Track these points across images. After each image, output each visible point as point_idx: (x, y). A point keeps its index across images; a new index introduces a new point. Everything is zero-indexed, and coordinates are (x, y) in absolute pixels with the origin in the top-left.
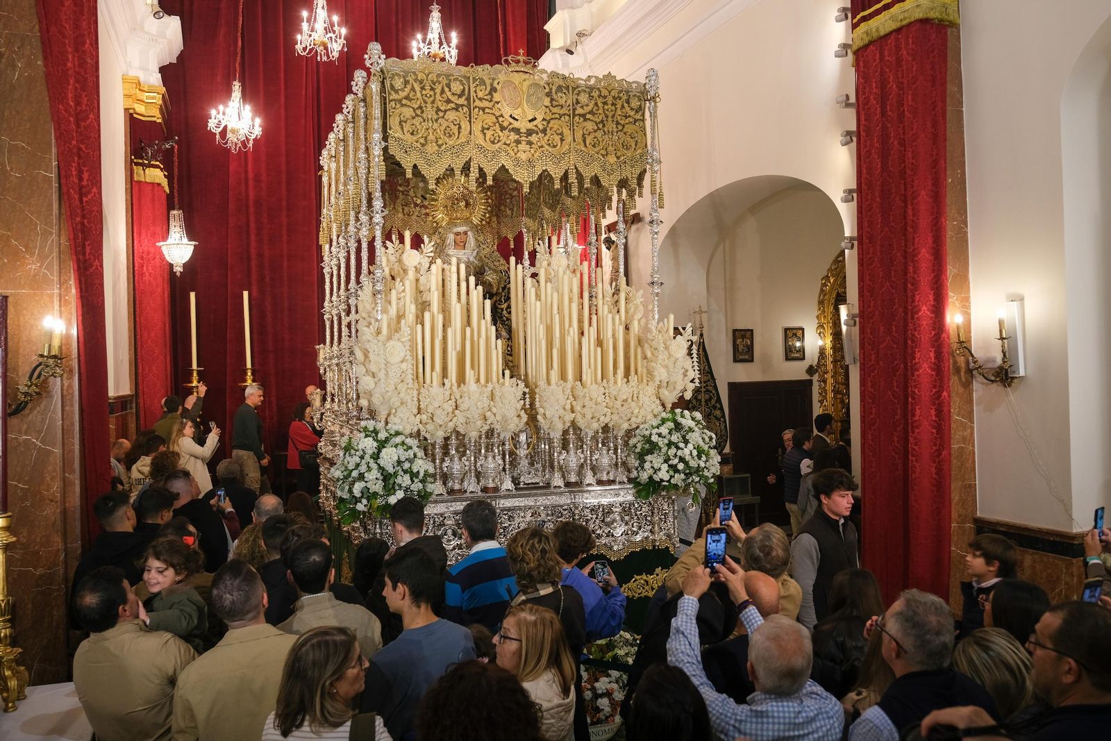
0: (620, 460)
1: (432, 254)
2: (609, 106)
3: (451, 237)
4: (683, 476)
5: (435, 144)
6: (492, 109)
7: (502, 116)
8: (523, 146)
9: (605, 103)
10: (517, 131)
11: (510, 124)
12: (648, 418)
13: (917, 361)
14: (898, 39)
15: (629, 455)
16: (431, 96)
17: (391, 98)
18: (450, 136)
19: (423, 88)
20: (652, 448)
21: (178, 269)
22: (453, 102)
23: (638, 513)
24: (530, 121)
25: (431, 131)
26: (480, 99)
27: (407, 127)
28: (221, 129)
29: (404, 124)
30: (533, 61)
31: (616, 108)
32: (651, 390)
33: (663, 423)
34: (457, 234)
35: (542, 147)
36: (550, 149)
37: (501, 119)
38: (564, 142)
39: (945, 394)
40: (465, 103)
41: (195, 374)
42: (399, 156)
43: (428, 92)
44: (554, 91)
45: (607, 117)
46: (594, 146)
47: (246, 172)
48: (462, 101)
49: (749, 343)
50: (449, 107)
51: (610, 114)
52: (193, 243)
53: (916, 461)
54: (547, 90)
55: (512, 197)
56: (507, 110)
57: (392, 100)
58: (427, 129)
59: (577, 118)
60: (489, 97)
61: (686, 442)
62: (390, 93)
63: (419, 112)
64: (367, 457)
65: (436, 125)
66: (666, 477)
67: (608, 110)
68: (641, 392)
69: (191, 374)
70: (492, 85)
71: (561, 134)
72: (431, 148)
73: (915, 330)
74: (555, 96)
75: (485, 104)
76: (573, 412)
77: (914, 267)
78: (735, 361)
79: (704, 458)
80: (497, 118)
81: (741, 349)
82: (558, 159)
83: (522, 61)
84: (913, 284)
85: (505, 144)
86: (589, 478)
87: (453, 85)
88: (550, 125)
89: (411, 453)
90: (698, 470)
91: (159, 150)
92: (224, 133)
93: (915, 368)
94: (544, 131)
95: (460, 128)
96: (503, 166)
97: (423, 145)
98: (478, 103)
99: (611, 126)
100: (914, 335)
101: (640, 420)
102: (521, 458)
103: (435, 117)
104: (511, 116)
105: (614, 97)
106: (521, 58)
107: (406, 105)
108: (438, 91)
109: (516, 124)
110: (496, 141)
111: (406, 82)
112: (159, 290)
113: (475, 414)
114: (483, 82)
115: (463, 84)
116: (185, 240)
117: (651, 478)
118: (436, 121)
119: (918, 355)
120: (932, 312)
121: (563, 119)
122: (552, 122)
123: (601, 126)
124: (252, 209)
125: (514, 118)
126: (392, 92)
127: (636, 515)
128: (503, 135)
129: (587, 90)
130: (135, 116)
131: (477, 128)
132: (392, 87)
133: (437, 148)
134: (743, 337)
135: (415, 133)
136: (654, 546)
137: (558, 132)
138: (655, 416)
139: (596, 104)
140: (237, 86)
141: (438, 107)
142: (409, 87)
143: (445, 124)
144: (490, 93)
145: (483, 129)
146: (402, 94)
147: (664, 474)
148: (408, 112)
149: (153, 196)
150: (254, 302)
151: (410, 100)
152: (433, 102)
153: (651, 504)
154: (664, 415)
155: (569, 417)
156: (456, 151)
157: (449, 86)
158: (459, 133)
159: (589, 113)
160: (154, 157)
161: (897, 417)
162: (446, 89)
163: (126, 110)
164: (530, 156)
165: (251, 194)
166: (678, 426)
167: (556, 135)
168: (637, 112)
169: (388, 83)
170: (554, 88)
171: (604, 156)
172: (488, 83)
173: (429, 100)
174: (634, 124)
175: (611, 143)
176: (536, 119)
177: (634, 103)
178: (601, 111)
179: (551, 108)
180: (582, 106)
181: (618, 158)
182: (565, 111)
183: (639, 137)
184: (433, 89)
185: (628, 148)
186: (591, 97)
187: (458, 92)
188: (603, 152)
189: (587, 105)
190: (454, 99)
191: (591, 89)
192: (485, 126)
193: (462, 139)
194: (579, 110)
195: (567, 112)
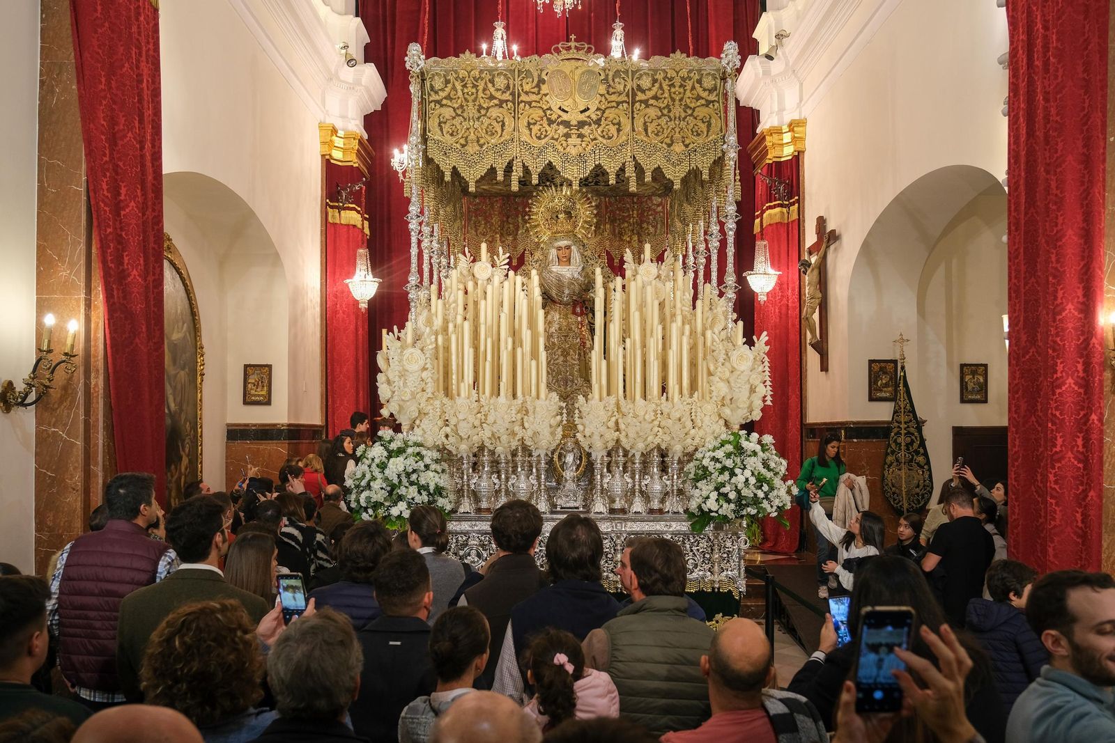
0: (675, 488)
1: (507, 267)
2: (677, 88)
3: (553, 252)
4: (732, 506)
5: (475, 144)
6: (539, 102)
7: (550, 109)
8: (574, 140)
9: (672, 85)
10: (566, 124)
11: (560, 116)
12: (707, 440)
13: (1059, 375)
15: (684, 482)
16: (472, 94)
17: (431, 99)
18: (492, 134)
19: (465, 86)
20: (704, 474)
21: (364, 306)
22: (496, 98)
23: (694, 548)
24: (582, 112)
25: (472, 130)
26: (527, 93)
27: (446, 128)
28: (402, 169)
29: (443, 125)
30: (586, 46)
31: (685, 90)
32: (710, 408)
33: (722, 445)
34: (559, 249)
35: (595, 139)
36: (605, 141)
37: (548, 112)
38: (621, 133)
39: (1094, 417)
40: (510, 98)
42: (437, 157)
43: (470, 89)
44: (610, 77)
45: (673, 100)
46: (657, 135)
48: (507, 96)
49: (982, 380)
50: (492, 104)
51: (678, 98)
52: (378, 280)
53: (1057, 504)
54: (603, 77)
55: (657, 213)
56: (555, 103)
57: (432, 101)
58: (468, 129)
59: (637, 105)
60: (536, 90)
61: (744, 468)
62: (429, 94)
63: (459, 112)
64: (374, 466)
65: (477, 124)
66: (714, 506)
67: (674, 93)
68: (699, 410)
70: (539, 76)
71: (619, 124)
72: (472, 148)
73: (1057, 334)
74: (611, 83)
75: (533, 97)
76: (618, 430)
77: (1057, 255)
78: (963, 401)
79: (766, 488)
80: (544, 111)
81: (970, 387)
82: (612, 152)
83: (573, 47)
84: (1055, 277)
85: (553, 138)
86: (638, 506)
87: (496, 79)
88: (605, 115)
89: (421, 464)
90: (756, 501)
92: (404, 172)
93: (1055, 385)
94: (598, 122)
95: (503, 125)
96: (550, 163)
97: (463, 146)
98: (523, 97)
99: (677, 111)
100: (1055, 342)
101: (697, 440)
102: (566, 480)
103: (477, 115)
104: (560, 108)
105: (683, 79)
106: (573, 44)
107: (446, 105)
108: (481, 88)
109: (565, 117)
110: (543, 136)
111: (447, 82)
113: (501, 428)
114: (529, 75)
115: (508, 79)
116: (370, 277)
117: (700, 507)
118: (479, 118)
119: (1060, 367)
120: (1081, 311)
121: (620, 107)
122: (607, 111)
123: (665, 112)
125: (564, 111)
126: (432, 93)
128: (551, 130)
129: (650, 72)
131: (523, 122)
132: (432, 88)
133: (478, 148)
134: (974, 373)
135: (455, 134)
136: (713, 588)
137: (615, 121)
138: (716, 438)
139: (661, 87)
141: (480, 105)
142: (450, 86)
143: (486, 121)
144: (538, 86)
145: (529, 124)
146: (442, 94)
147: (711, 504)
148: (447, 113)
149: (348, 238)
151: (451, 99)
152: (474, 101)
153: (710, 540)
154: (724, 437)
155: (611, 436)
156: (498, 150)
157: (492, 81)
158: (503, 130)
159: (653, 98)
160: (347, 200)
161: (1041, 450)
162: (490, 86)
163: (323, 156)
164: (581, 149)
166: (740, 450)
167: (611, 126)
168: (711, 91)
169: (428, 84)
170: (611, 74)
171: (669, 145)
172: (535, 74)
173: (471, 98)
174: (707, 106)
175: (677, 130)
176: (588, 109)
177: (708, 82)
178: (666, 95)
179: (607, 96)
180: (643, 91)
181: (687, 146)
182: (623, 98)
183: (713, 121)
184: (475, 86)
185: (698, 135)
186: (655, 81)
187: (502, 87)
188: (668, 141)
189: (650, 89)
190: (498, 95)
191: (656, 71)
192: (531, 121)
193: (506, 137)
194: (640, 96)
195: (626, 99)
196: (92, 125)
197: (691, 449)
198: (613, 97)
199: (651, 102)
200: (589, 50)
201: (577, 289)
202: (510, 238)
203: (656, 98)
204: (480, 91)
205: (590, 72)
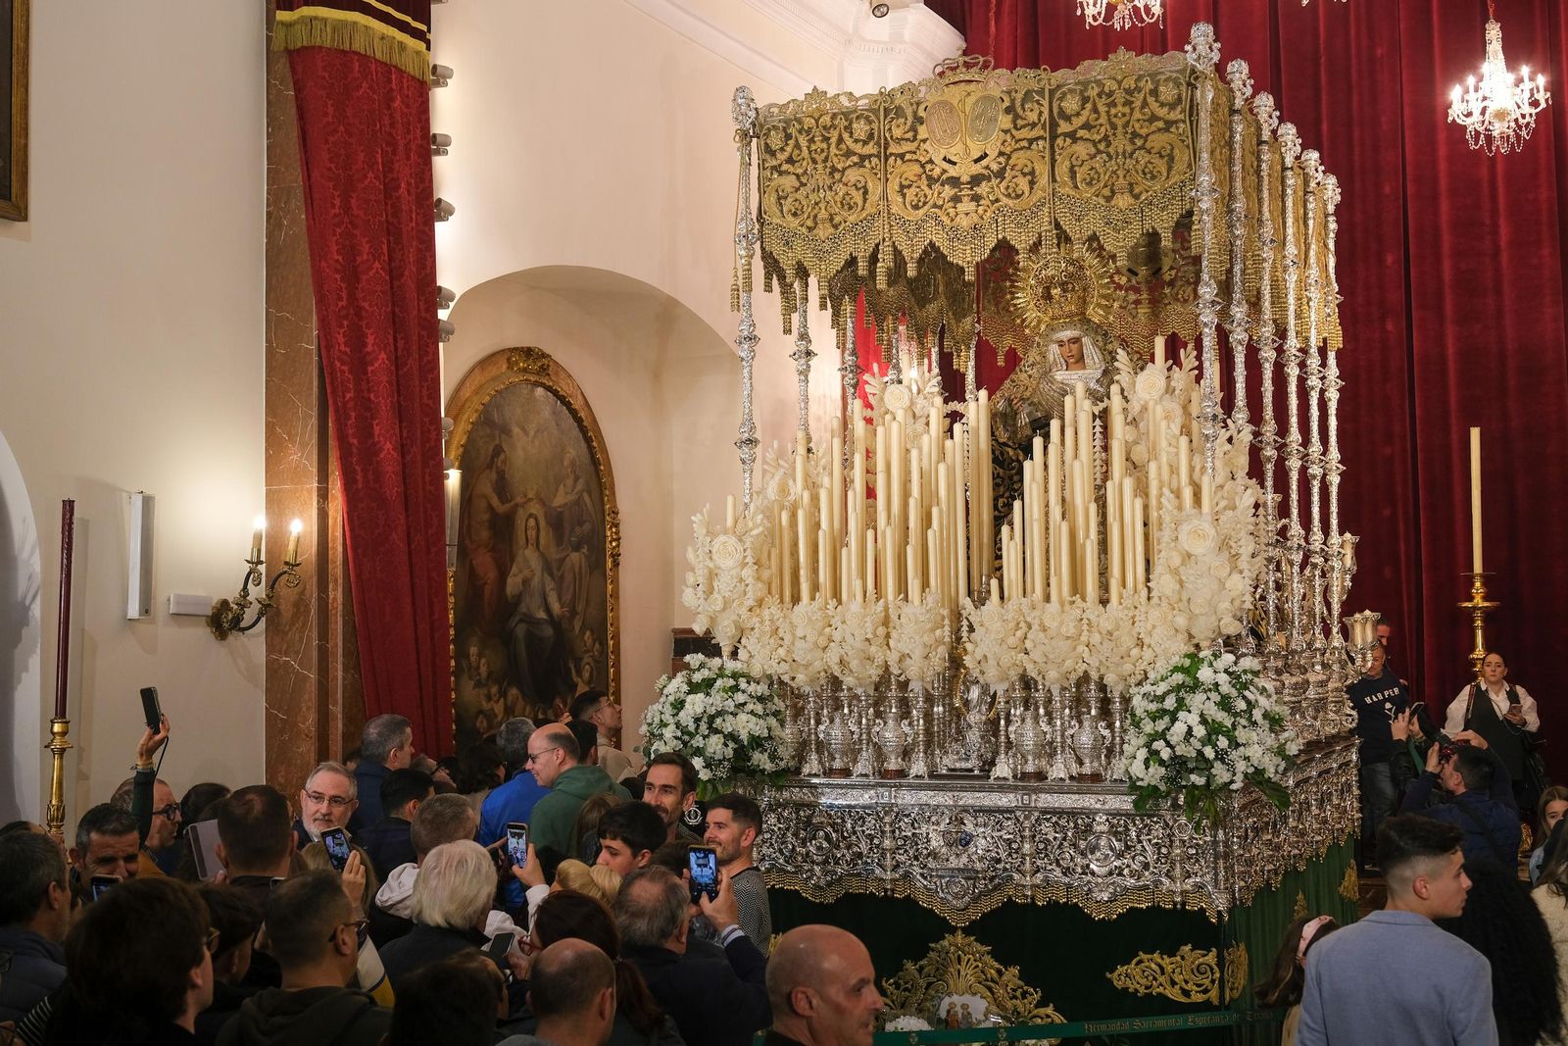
2: (1120, 108)
3: (1054, 350)
5: (828, 225)
6: (915, 153)
7: (931, 161)
8: (966, 206)
9: (1114, 104)
10: (954, 182)
11: (944, 171)
16: (822, 151)
17: (766, 164)
18: (850, 208)
19: (812, 141)
22: (855, 154)
24: (976, 161)
25: (822, 205)
26: (899, 141)
27: (787, 205)
29: (782, 202)
30: (981, 59)
31: (1132, 110)
33: (1170, 675)
34: (1061, 344)
35: (997, 200)
36: (1011, 203)
37: (928, 167)
38: (1035, 187)
40: (875, 151)
42: (777, 250)
43: (820, 145)
44: (1018, 103)
45: (1114, 127)
46: (1090, 184)
48: (870, 149)
50: (849, 163)
51: (1121, 122)
54: (1007, 103)
56: (937, 151)
58: (817, 204)
59: (1059, 141)
60: (910, 135)
63: (804, 180)
65: (829, 195)
66: (1141, 771)
67: (1116, 116)
70: (915, 113)
71: (1032, 173)
72: (824, 231)
74: (1020, 111)
75: (907, 146)
79: (1222, 743)
80: (923, 166)
82: (1024, 218)
83: (959, 64)
85: (935, 206)
87: (855, 126)
88: (1011, 162)
94: (1001, 174)
95: (866, 193)
96: (932, 244)
97: (810, 229)
98: (893, 149)
99: (1120, 143)
103: (829, 182)
104: (945, 159)
105: (1129, 92)
106: (961, 60)
107: (786, 172)
108: (834, 140)
109: (952, 172)
110: (921, 204)
111: (788, 137)
114: (900, 113)
115: (869, 122)
118: (831, 186)
121: (1034, 146)
122: (1014, 156)
123: (1102, 147)
125: (950, 162)
126: (766, 156)
127: (1140, 842)
128: (932, 194)
129: (1078, 88)
131: (894, 186)
132: (766, 148)
133: (832, 230)
135: (799, 212)
137: (1026, 170)
138: (1169, 661)
139: (1095, 109)
141: (833, 167)
142: (791, 142)
143: (841, 190)
144: (913, 128)
145: (902, 187)
146: (780, 156)
148: (788, 182)
151: (793, 162)
152: (826, 160)
153: (1167, 825)
154: (1179, 660)
155: (1014, 660)
156: (860, 230)
157: (849, 129)
158: (865, 200)
159: (1082, 128)
162: (846, 136)
164: (976, 219)
167: (1021, 177)
168: (1172, 107)
169: (760, 143)
170: (1019, 97)
171: (1108, 199)
172: (909, 112)
173: (820, 158)
174: (1167, 130)
175: (1121, 173)
176: (986, 155)
177: (1168, 93)
178: (1103, 120)
179: (1014, 132)
180: (1068, 118)
181: (1137, 197)
182: (1037, 132)
183: (1176, 153)
184: (826, 139)
185: (1153, 177)
186: (1085, 100)
187: (863, 137)
188: (1106, 192)
189: (1078, 114)
190: (858, 148)
191: (1085, 84)
192: (905, 183)
193: (870, 209)
194: (1064, 127)
195: (1042, 133)
196: (323, 264)
198: (1025, 133)
200: (985, 66)
203: (1087, 126)
204: (833, 145)
205: (987, 99)
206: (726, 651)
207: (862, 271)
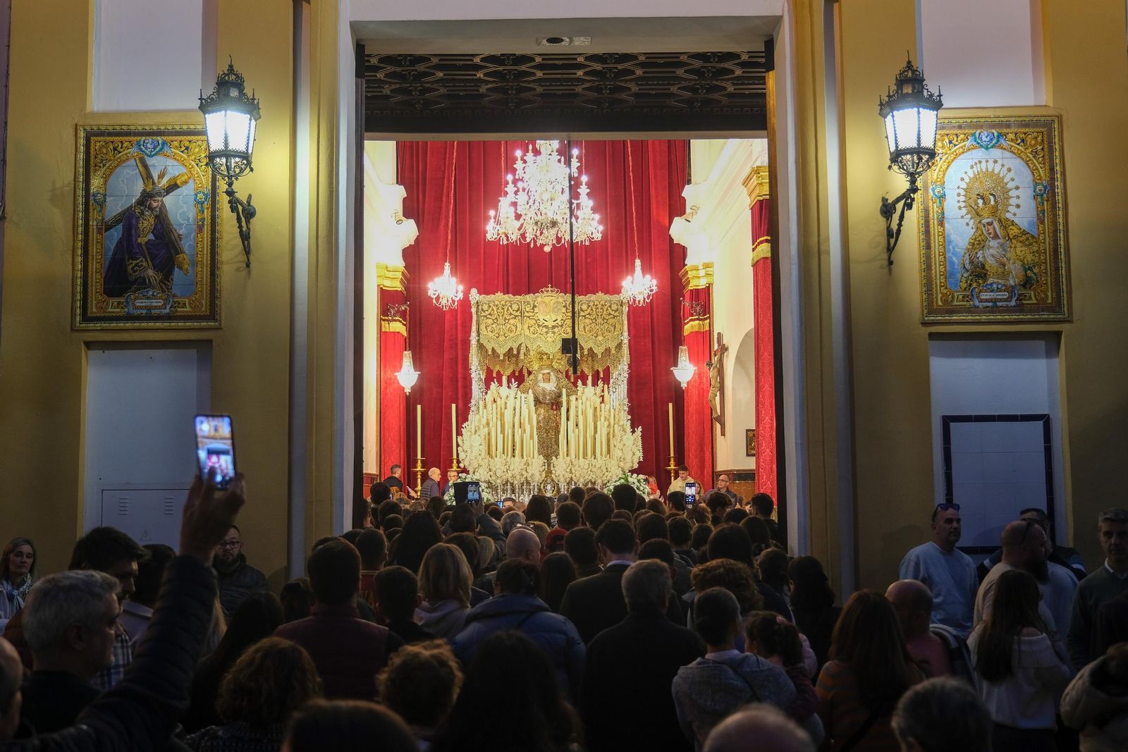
2: (600, 310)
3: (540, 376)
6: (533, 317)
8: (550, 334)
9: (597, 308)
10: (546, 327)
11: (543, 323)
14: (764, 263)
16: (502, 312)
18: (511, 332)
19: (498, 309)
21: (408, 390)
22: (513, 315)
24: (554, 321)
26: (528, 312)
27: (489, 329)
28: (436, 296)
30: (556, 290)
31: (603, 311)
32: (614, 462)
34: (544, 374)
35: (560, 334)
36: (565, 335)
37: (538, 321)
40: (520, 314)
41: (419, 462)
42: (485, 343)
43: (501, 310)
44: (567, 304)
45: (598, 315)
46: (590, 332)
47: (457, 320)
48: (518, 313)
50: (511, 317)
51: (600, 314)
52: (418, 373)
54: (564, 304)
56: (541, 318)
57: (482, 316)
58: (500, 329)
59: (580, 317)
60: (532, 311)
63: (495, 321)
65: (504, 327)
67: (598, 312)
68: (610, 463)
69: (417, 462)
70: (534, 304)
72: (502, 338)
74: (568, 307)
75: (531, 314)
76: (571, 472)
80: (536, 321)
85: (540, 334)
87: (513, 306)
88: (565, 323)
91: (398, 311)
92: (438, 298)
94: (562, 326)
95: (516, 327)
96: (539, 346)
97: (497, 337)
98: (526, 314)
99: (600, 320)
101: (608, 477)
103: (504, 322)
104: (544, 319)
105: (602, 305)
106: (549, 289)
107: (489, 318)
108: (506, 310)
109: (546, 323)
110: (535, 333)
111: (490, 307)
112: (397, 404)
113: (517, 472)
114: (529, 303)
115: (518, 305)
116: (413, 370)
118: (505, 324)
122: (566, 320)
123: (594, 321)
124: (459, 346)
126: (482, 312)
128: (539, 330)
129: (587, 302)
130: (384, 288)
131: (526, 326)
132: (482, 309)
133: (504, 338)
135: (493, 332)
139: (592, 309)
140: (447, 266)
141: (505, 318)
142: (491, 309)
143: (509, 326)
144: (533, 309)
145: (529, 327)
146: (487, 313)
148: (490, 321)
149: (395, 341)
150: (460, 412)
151: (491, 315)
152: (503, 315)
154: (620, 476)
155: (568, 475)
156: (514, 339)
157: (511, 306)
158: (516, 330)
160: (395, 315)
162: (510, 308)
163: (378, 285)
165: (459, 335)
167: (568, 328)
168: (616, 311)
169: (480, 308)
171: (596, 337)
172: (532, 303)
173: (501, 315)
174: (614, 318)
175: (599, 329)
176: (557, 320)
177: (614, 307)
178: (594, 312)
179: (566, 313)
180: (583, 311)
181: (604, 337)
183: (617, 326)
184: (503, 309)
185: (610, 332)
186: (589, 306)
187: (516, 309)
188: (595, 335)
189: (586, 310)
190: (514, 313)
191: (589, 301)
193: (518, 333)
194: (582, 313)
197: (605, 482)
198: (569, 314)
199: (587, 316)
201: (554, 396)
202: (514, 359)
203: (589, 314)
205: (558, 302)
206: (471, 472)
207: (515, 352)
